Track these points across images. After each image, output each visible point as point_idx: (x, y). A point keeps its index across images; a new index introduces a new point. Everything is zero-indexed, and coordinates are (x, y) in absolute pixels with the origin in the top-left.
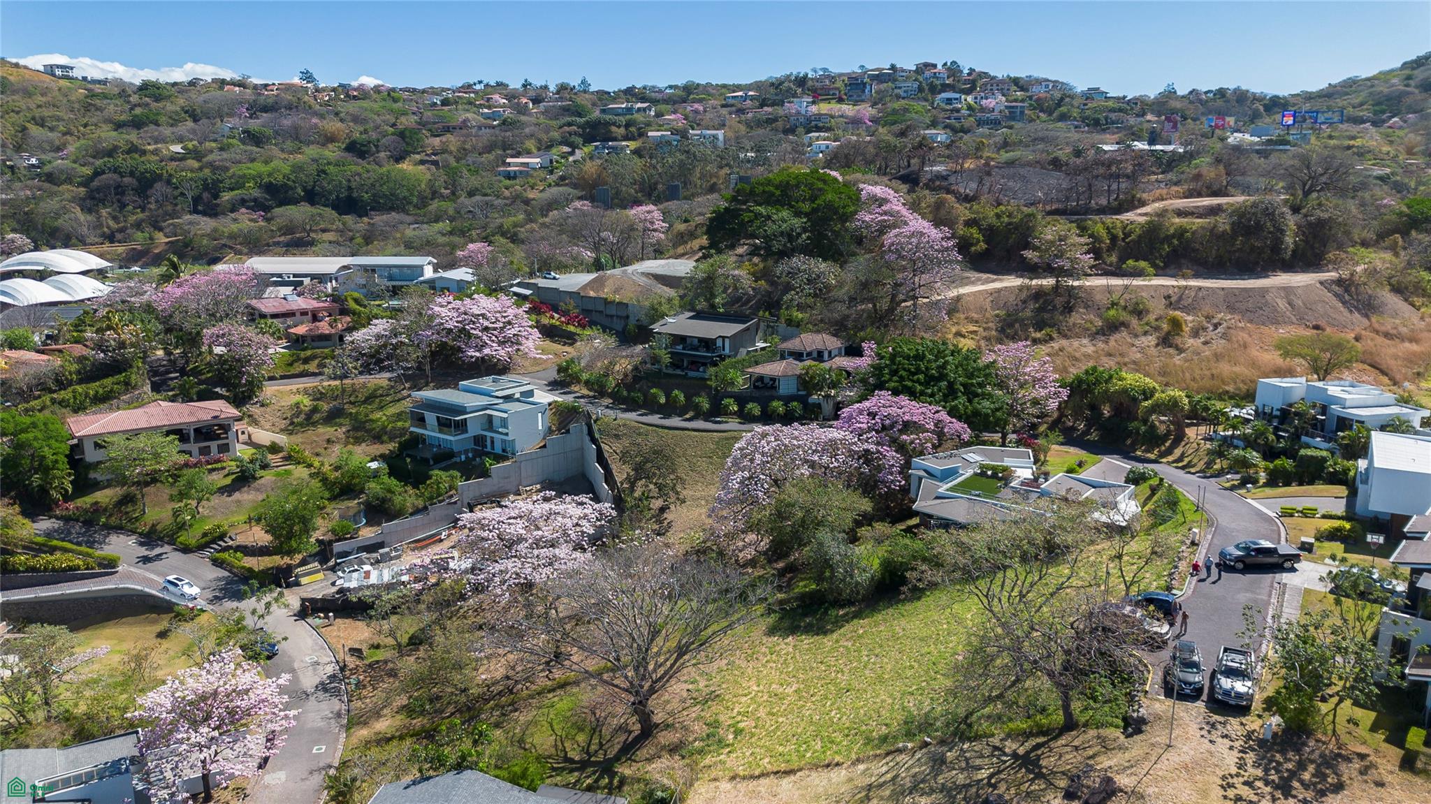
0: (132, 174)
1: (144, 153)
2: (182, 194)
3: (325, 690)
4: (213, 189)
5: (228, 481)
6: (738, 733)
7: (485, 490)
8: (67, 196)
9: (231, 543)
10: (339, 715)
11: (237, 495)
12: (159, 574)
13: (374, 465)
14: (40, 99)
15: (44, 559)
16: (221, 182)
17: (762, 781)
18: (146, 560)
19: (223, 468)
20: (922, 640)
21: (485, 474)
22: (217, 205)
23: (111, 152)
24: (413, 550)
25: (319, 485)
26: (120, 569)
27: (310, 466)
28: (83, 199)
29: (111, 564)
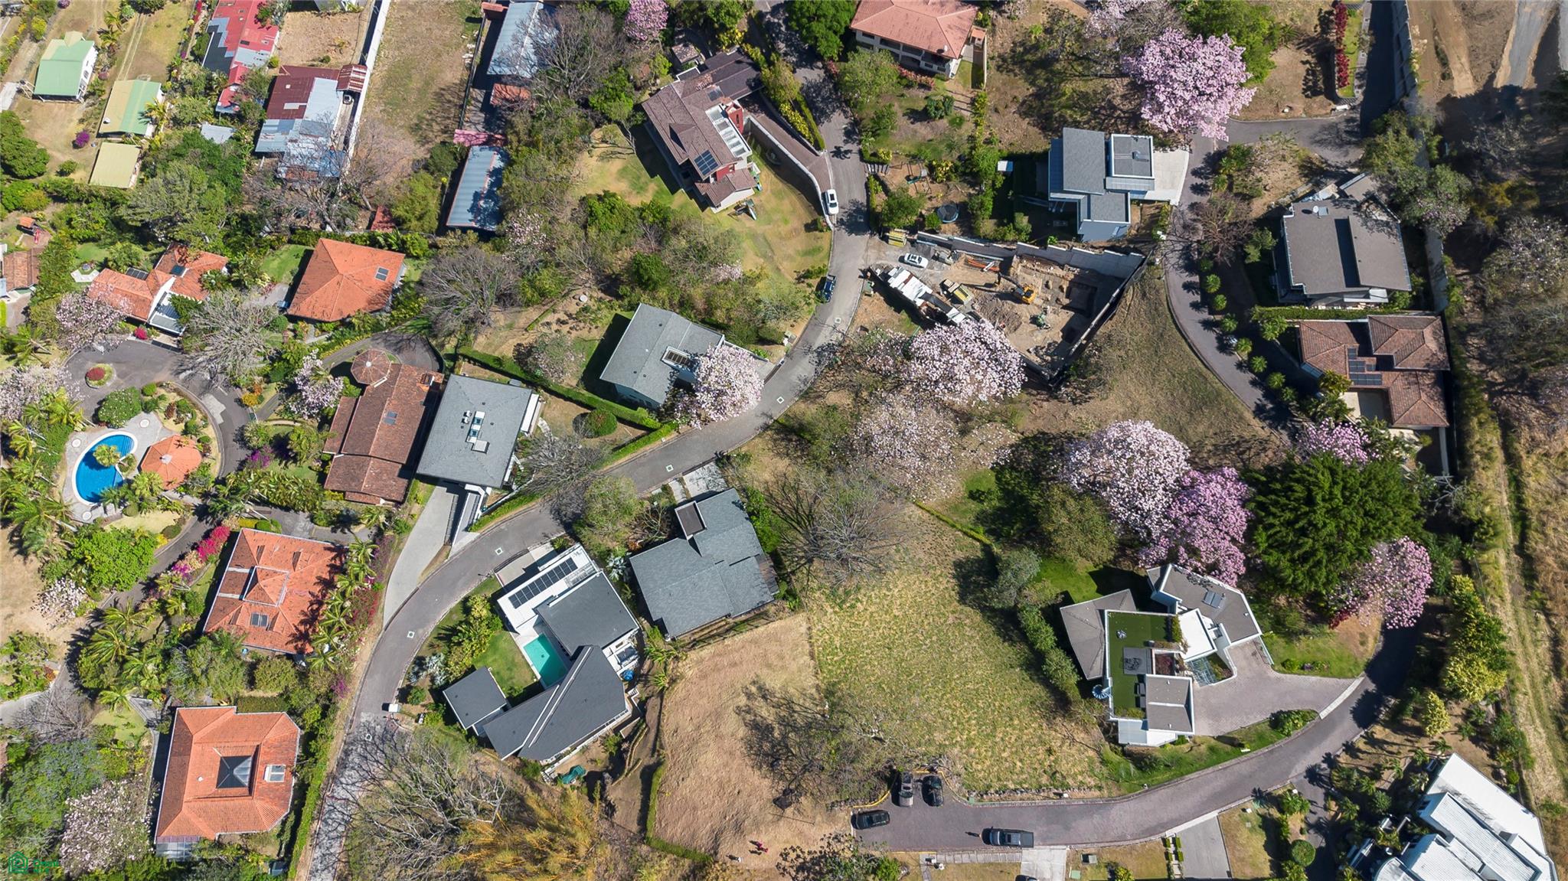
3: (819, 354)
5: (920, 106)
6: (853, 606)
7: (1039, 254)
9: (881, 175)
10: (805, 382)
11: (918, 125)
12: (836, 175)
13: (1002, 166)
15: (796, 118)
17: (807, 646)
18: (838, 153)
19: (929, 88)
20: (943, 668)
21: (1043, 244)
24: (967, 262)
25: (967, 151)
26: (821, 153)
27: (977, 124)
29: (818, 146)
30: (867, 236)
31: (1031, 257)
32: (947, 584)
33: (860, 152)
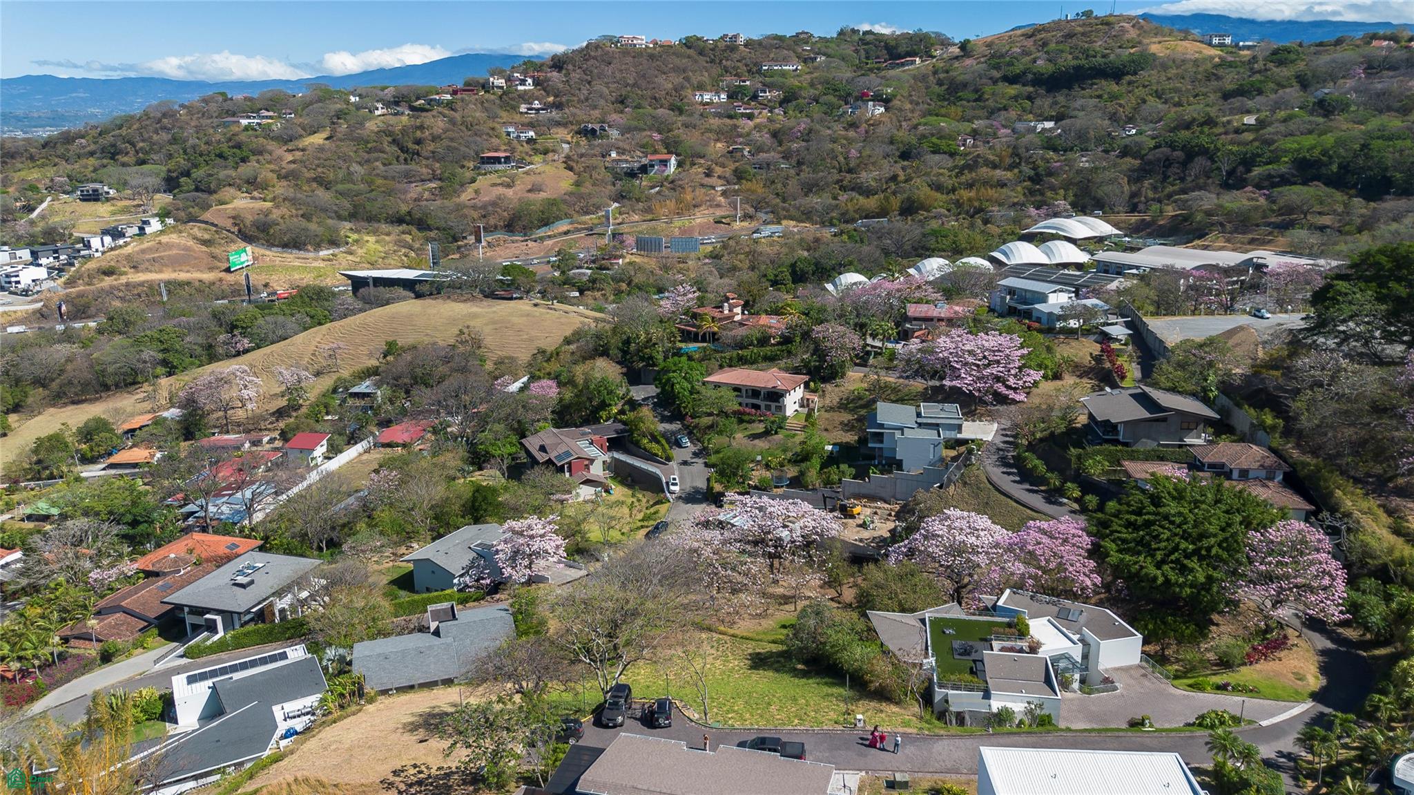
0: (1183, 148)
1: (1215, 124)
2: (1219, 169)
4: (1248, 162)
5: (762, 431)
7: (863, 491)
8: (1124, 167)
12: (681, 474)
13: (830, 448)
14: (1173, 72)
15: (652, 446)
16: (1259, 156)
18: (685, 464)
21: (866, 476)
22: (1245, 180)
23: (1188, 126)
25: (799, 450)
26: (670, 464)
27: (811, 436)
28: (1134, 171)
29: (669, 459)
30: (704, 505)
31: (858, 496)
32: (737, 663)
33: (705, 463)
